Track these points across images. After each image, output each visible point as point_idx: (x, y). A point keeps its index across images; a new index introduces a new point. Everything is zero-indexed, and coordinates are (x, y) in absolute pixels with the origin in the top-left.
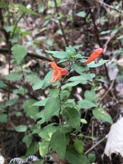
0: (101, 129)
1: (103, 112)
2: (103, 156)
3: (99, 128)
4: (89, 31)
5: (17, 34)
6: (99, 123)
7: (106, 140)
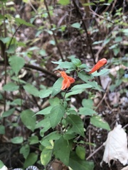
0: (98, 137)
1: (101, 120)
2: (101, 163)
3: (96, 136)
4: (83, 41)
5: (13, 45)
6: (96, 132)
7: (104, 148)
